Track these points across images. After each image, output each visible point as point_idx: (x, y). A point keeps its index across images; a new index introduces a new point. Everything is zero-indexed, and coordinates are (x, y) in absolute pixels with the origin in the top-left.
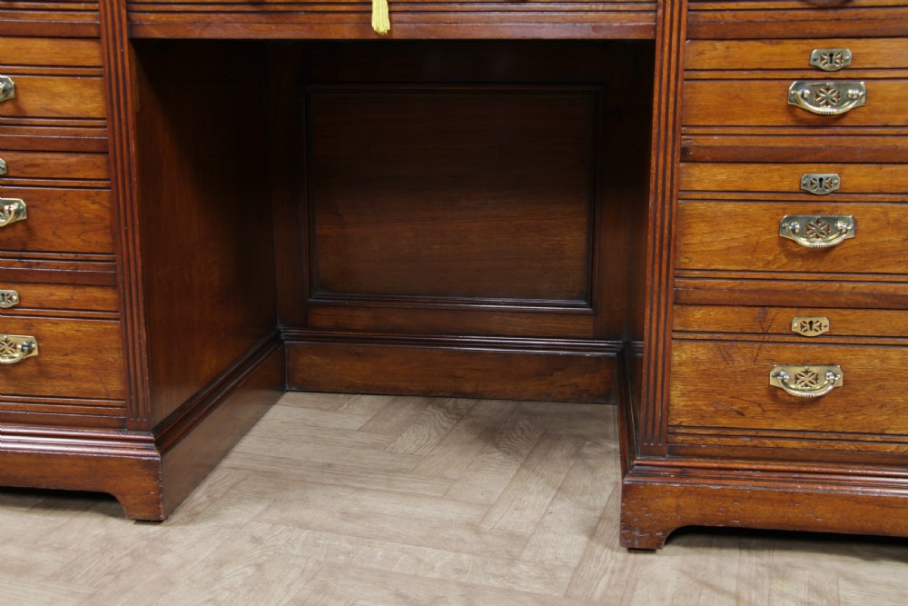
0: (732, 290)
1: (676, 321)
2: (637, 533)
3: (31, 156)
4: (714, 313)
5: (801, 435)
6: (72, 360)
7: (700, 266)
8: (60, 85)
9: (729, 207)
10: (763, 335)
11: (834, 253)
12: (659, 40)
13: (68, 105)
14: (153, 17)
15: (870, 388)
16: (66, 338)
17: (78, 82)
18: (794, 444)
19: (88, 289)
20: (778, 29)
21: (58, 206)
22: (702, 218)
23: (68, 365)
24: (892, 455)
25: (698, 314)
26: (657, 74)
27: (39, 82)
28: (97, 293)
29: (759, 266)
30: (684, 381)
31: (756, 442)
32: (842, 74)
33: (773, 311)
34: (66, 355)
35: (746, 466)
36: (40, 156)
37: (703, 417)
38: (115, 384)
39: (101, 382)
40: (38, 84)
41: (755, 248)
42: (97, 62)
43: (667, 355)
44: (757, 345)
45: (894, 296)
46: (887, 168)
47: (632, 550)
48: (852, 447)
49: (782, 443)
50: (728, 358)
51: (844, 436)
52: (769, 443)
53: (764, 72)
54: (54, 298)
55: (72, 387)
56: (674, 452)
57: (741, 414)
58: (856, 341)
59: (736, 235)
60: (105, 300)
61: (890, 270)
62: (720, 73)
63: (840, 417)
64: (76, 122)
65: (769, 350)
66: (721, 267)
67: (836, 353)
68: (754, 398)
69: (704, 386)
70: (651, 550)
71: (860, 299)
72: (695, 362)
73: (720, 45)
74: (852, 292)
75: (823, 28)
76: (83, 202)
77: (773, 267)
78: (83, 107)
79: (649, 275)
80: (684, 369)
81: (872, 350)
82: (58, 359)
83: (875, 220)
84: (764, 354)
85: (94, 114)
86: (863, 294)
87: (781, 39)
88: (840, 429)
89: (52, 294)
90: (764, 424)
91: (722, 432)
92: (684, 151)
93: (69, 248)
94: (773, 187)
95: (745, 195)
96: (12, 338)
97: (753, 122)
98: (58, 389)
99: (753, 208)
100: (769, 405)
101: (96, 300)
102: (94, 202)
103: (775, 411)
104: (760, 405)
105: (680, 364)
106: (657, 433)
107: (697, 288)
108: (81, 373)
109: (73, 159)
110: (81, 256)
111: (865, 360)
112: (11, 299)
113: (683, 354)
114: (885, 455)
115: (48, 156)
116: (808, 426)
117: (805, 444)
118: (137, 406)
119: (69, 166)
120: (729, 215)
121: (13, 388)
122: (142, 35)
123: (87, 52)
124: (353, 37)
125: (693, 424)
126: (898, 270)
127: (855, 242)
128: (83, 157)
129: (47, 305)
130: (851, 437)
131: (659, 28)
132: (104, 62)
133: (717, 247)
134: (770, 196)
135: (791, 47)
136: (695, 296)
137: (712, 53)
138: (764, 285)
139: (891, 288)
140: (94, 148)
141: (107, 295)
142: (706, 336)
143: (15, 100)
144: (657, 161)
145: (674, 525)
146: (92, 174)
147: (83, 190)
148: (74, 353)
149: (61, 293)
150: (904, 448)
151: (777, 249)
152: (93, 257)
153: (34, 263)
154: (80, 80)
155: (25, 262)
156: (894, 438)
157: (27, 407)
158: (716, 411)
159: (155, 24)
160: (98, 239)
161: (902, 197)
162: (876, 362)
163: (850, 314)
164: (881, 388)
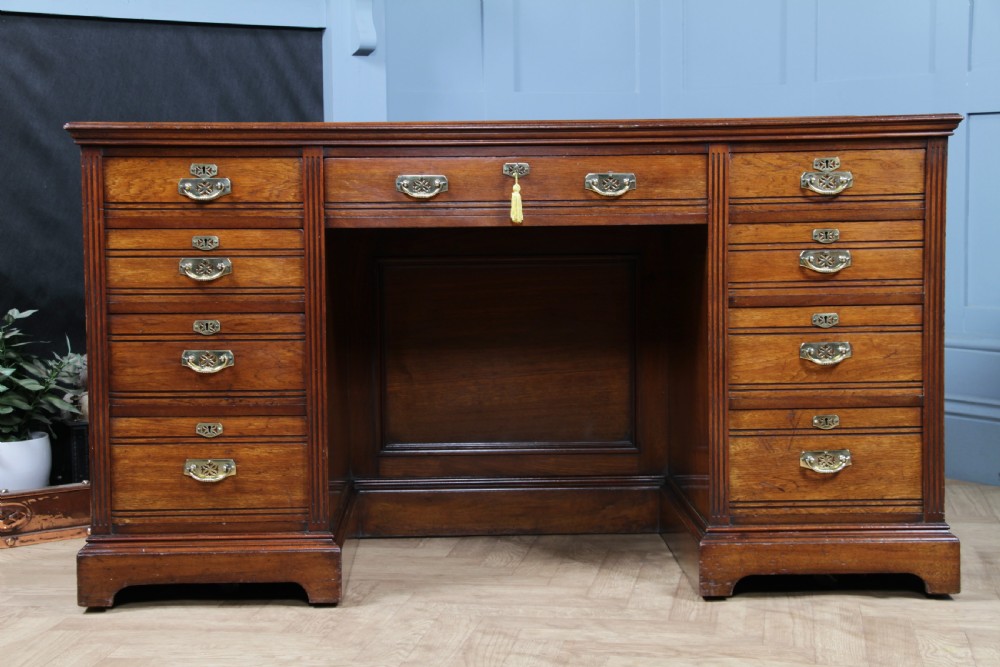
0: (769, 398)
1: (731, 422)
2: (712, 584)
3: (240, 317)
4: (758, 415)
5: (825, 503)
6: (264, 477)
7: (746, 381)
8: (268, 263)
9: (763, 338)
10: (792, 430)
11: (839, 368)
12: (710, 224)
13: (273, 278)
14: (344, 213)
15: (871, 465)
16: (259, 459)
17: (282, 261)
18: (821, 511)
19: (281, 419)
20: (790, 216)
21: (260, 354)
22: (746, 347)
23: (260, 481)
24: (890, 514)
25: (747, 417)
26: (710, 247)
27: (251, 262)
28: (287, 421)
29: (788, 380)
30: (738, 467)
31: (794, 511)
32: (834, 246)
33: (800, 412)
34: (260, 473)
35: (788, 528)
36: (248, 316)
37: (754, 494)
38: (298, 495)
39: (287, 494)
40: (250, 263)
41: (783, 367)
42: (298, 246)
43: (726, 448)
44: (790, 438)
45: (882, 397)
46: (869, 308)
47: (708, 598)
48: (862, 510)
49: (812, 510)
50: (769, 448)
51: (856, 503)
52: (803, 511)
53: (782, 244)
54: (253, 427)
55: (262, 498)
56: (735, 521)
57: (781, 490)
58: (858, 432)
59: (770, 358)
60: (294, 427)
61: (877, 380)
62: (753, 246)
63: (852, 488)
64: (279, 291)
65: (798, 441)
66: (761, 382)
67: (846, 441)
68: (790, 477)
69: (753, 470)
70: (723, 598)
71: (859, 400)
72: (747, 452)
73: (751, 227)
74: (853, 396)
75: (820, 215)
76: (281, 351)
77: (797, 380)
78: (285, 279)
79: (710, 389)
80: (739, 458)
81: (870, 438)
82: (253, 477)
83: (864, 344)
84: (795, 444)
85: (293, 284)
86: (860, 397)
87: (792, 222)
88: (852, 497)
90: (798, 497)
91: (769, 504)
92: (731, 300)
93: (267, 388)
94: (793, 324)
95: (775, 330)
96: (215, 462)
97: (777, 279)
98: (250, 502)
99: (781, 339)
100: (801, 482)
101: (287, 428)
102: (289, 351)
103: (806, 486)
104: (794, 482)
105: (736, 454)
106: (721, 507)
107: (745, 397)
108: (270, 488)
109: (275, 318)
110: (280, 393)
111: (865, 445)
112: (216, 430)
113: (737, 447)
114: (885, 514)
115: (254, 316)
116: (831, 496)
117: (829, 510)
118: (319, 511)
119: (271, 324)
120: (764, 344)
121: (211, 504)
122: (335, 226)
123: (292, 239)
125: (747, 499)
126: (883, 379)
127: (852, 361)
128: (282, 316)
129: (245, 433)
130: (861, 503)
131: (710, 217)
132: (305, 245)
133: (757, 367)
134: (792, 330)
135: (799, 228)
136: (744, 403)
137: (747, 233)
138: (792, 393)
139: (878, 392)
140: (293, 310)
141: (291, 424)
142: (753, 433)
143: (231, 275)
144: (713, 307)
145: (738, 576)
146: (289, 329)
147: (281, 342)
148: (265, 471)
149: (258, 423)
150: (898, 509)
151: (799, 368)
152: (287, 393)
153: (237, 400)
154: (284, 259)
155: (230, 400)
156: (891, 502)
157: (223, 519)
158: (764, 489)
159: (345, 218)
160: (291, 379)
161: (882, 327)
162: (874, 446)
163: (853, 412)
164: (879, 465)
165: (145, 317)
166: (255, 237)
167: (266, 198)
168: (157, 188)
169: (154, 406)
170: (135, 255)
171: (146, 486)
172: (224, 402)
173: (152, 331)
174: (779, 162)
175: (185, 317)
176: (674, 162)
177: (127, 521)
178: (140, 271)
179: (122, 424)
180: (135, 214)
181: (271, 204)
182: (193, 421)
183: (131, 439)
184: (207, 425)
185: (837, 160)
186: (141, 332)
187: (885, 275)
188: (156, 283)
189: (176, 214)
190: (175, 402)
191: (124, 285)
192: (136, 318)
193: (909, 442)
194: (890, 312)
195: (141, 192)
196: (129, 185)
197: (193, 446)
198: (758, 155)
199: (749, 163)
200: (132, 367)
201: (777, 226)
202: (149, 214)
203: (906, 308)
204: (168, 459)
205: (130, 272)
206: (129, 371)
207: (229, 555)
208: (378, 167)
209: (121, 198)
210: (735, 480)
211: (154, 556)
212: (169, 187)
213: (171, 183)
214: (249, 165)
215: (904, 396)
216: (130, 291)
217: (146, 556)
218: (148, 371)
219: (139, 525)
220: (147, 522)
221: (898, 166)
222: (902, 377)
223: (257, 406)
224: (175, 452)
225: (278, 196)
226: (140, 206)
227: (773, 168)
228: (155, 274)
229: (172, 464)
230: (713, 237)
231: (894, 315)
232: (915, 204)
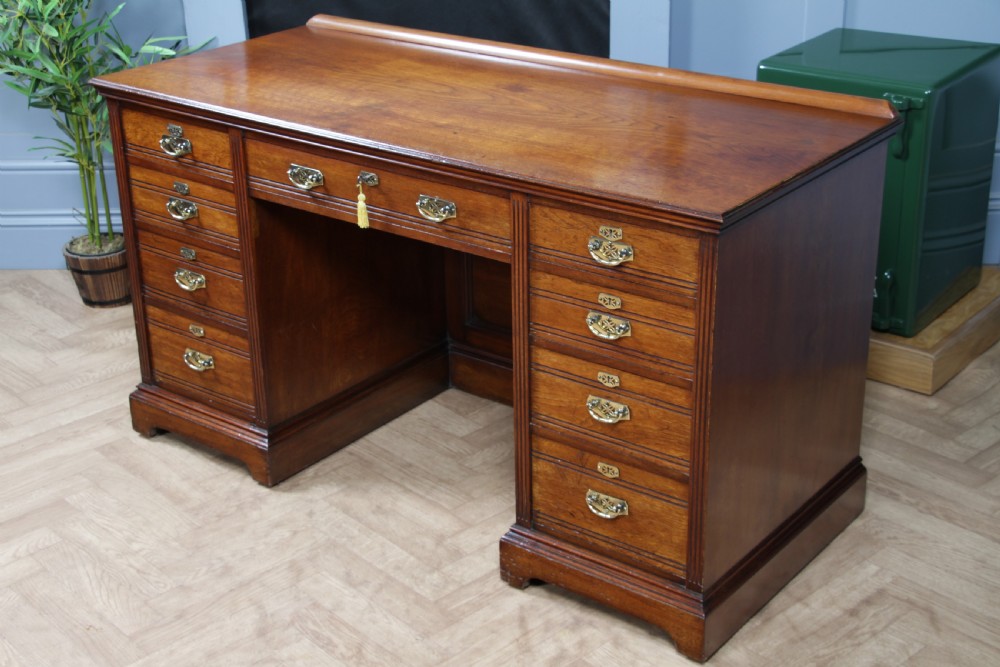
0: (564, 434)
1: (534, 444)
3: (207, 252)
4: (554, 446)
5: (606, 540)
6: (230, 376)
7: (546, 413)
8: (218, 213)
9: (559, 380)
10: (582, 468)
11: (619, 427)
12: (512, 265)
13: (222, 226)
14: (259, 186)
15: (645, 521)
16: (227, 361)
17: (225, 214)
18: (603, 544)
19: (235, 336)
20: (579, 275)
21: (221, 284)
22: (545, 383)
23: (228, 378)
24: (659, 569)
25: (546, 444)
26: (513, 286)
28: (240, 340)
29: (578, 423)
30: (540, 484)
31: (582, 536)
32: (618, 312)
33: (587, 454)
34: (227, 372)
35: (572, 550)
36: (210, 253)
37: (551, 510)
38: (250, 396)
39: (244, 393)
40: (209, 211)
41: (574, 411)
42: (233, 204)
44: (579, 473)
45: (656, 465)
46: (647, 381)
48: (636, 556)
49: (597, 542)
50: (563, 476)
51: (632, 549)
52: (589, 539)
53: (574, 299)
54: (220, 336)
55: (231, 392)
56: (536, 527)
57: (572, 515)
58: (635, 488)
59: (564, 399)
60: (243, 345)
61: (652, 448)
62: (549, 294)
63: (628, 535)
64: (226, 237)
65: (586, 479)
66: (557, 417)
67: (625, 493)
68: (579, 508)
69: (551, 491)
71: (635, 461)
72: (546, 474)
73: (548, 276)
74: (630, 456)
75: (605, 281)
76: (232, 285)
77: (586, 426)
78: (228, 229)
80: (540, 477)
81: (644, 497)
82: (223, 373)
83: (642, 412)
84: (583, 480)
85: (233, 234)
86: (637, 459)
87: (583, 280)
88: (629, 543)
89: (218, 334)
90: (586, 526)
91: (562, 523)
92: (531, 337)
93: (226, 310)
94: (583, 375)
95: (566, 375)
96: (202, 355)
97: (569, 330)
98: (224, 391)
99: (573, 385)
100: (588, 514)
102: (236, 286)
104: (582, 512)
105: (539, 473)
107: (544, 427)
108: (234, 385)
109: (225, 258)
110: (234, 317)
111: (641, 502)
112: (200, 332)
113: (540, 467)
114: (655, 568)
115: (214, 254)
116: (612, 535)
117: (610, 546)
118: (261, 413)
119: (224, 262)
120: (559, 385)
122: (253, 196)
123: (229, 198)
125: (547, 513)
126: (657, 449)
127: (630, 424)
128: (230, 258)
129: (217, 340)
130: (636, 550)
131: (512, 257)
132: (236, 205)
133: (554, 404)
134: (581, 380)
135: (587, 287)
136: (543, 431)
137: (545, 281)
138: (582, 436)
139: (652, 459)
140: (234, 254)
141: (242, 342)
142: (551, 459)
143: (198, 218)
144: (515, 341)
146: (234, 269)
147: (231, 278)
148: (231, 372)
149: (223, 335)
150: (667, 568)
151: (587, 415)
152: (238, 318)
153: (210, 313)
154: (227, 213)
155: (207, 313)
156: (660, 559)
157: (211, 397)
158: (559, 509)
159: (260, 191)
160: (239, 308)
161: (657, 401)
162: (648, 505)
163: (630, 469)
164: (651, 523)
165: (155, 236)
166: (209, 191)
167: (212, 161)
168: (151, 138)
169: (167, 303)
170: (145, 186)
171: (168, 358)
172: (203, 313)
174: (571, 221)
175: (176, 242)
176: (485, 200)
177: (161, 379)
178: (149, 201)
179: (151, 310)
180: (141, 155)
181: (215, 169)
182: (188, 321)
183: (156, 322)
184: (195, 327)
185: (620, 231)
186: (154, 245)
187: (660, 353)
188: (158, 212)
190: (175, 303)
191: (142, 207)
192: (150, 235)
193: (677, 513)
194: (664, 390)
195: (143, 140)
196: (136, 132)
197: (190, 340)
198: (552, 210)
199: (546, 215)
200: (152, 271)
201: (570, 281)
202: (148, 157)
203: (678, 391)
205: (144, 199)
206: (151, 273)
208: (277, 154)
209: (133, 141)
210: (537, 494)
211: (167, 412)
212: (158, 139)
214: (199, 133)
215: (674, 470)
216: (145, 213)
218: (161, 276)
219: (167, 384)
220: (171, 383)
221: (675, 251)
222: (673, 453)
223: (221, 322)
224: (180, 340)
225: (219, 162)
226: (144, 150)
227: (565, 225)
228: (156, 205)
229: (179, 348)
230: (516, 278)
231: (668, 393)
232: (691, 292)
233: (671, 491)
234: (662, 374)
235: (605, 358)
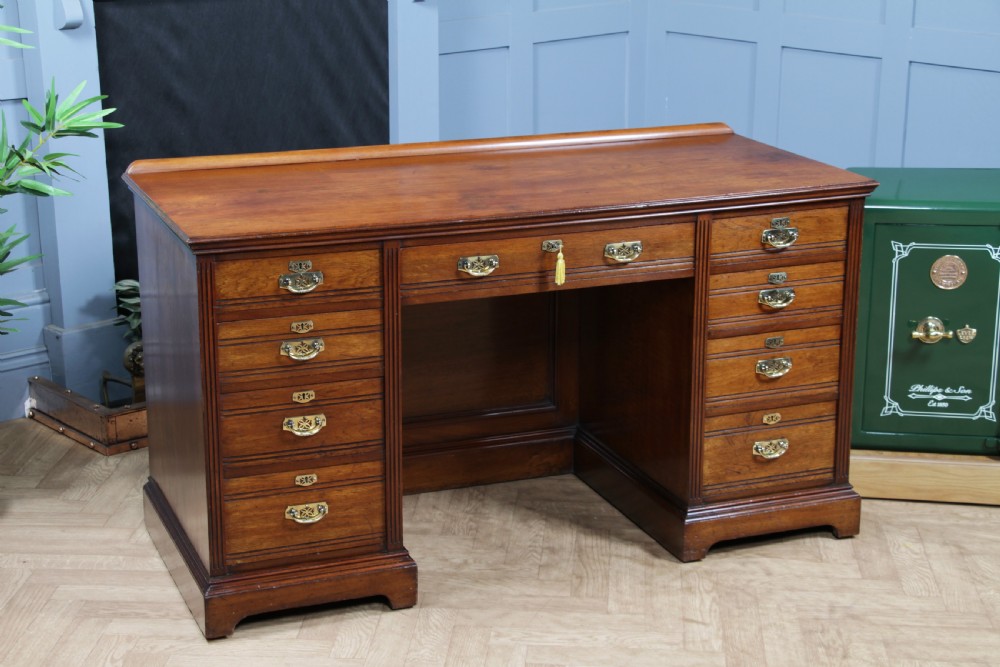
0: (733, 405)
1: (706, 426)
2: (692, 552)
3: (331, 385)
4: (725, 419)
5: (769, 479)
6: (350, 512)
7: (717, 394)
8: (354, 339)
9: (731, 360)
10: (748, 425)
12: (696, 277)
13: (358, 351)
14: (416, 292)
15: (801, 447)
16: (347, 498)
17: (364, 337)
18: (765, 485)
19: (364, 464)
20: (753, 265)
21: (348, 414)
22: (718, 368)
23: (347, 516)
24: (813, 482)
25: (716, 421)
26: (696, 295)
27: (340, 339)
28: (369, 465)
29: (746, 390)
30: (710, 460)
31: (746, 487)
32: (783, 285)
33: (753, 413)
34: (347, 509)
36: (336, 384)
37: (719, 478)
38: (378, 523)
39: (369, 523)
40: (339, 340)
41: (742, 381)
42: (378, 322)
43: (702, 446)
44: (746, 433)
45: (811, 396)
46: (805, 331)
48: (793, 481)
49: (760, 485)
50: (731, 443)
51: (790, 476)
52: (753, 487)
53: (747, 287)
54: (341, 473)
55: (349, 529)
56: (706, 501)
57: (739, 473)
58: (793, 423)
59: (735, 374)
60: (374, 469)
61: (808, 383)
62: (726, 290)
63: (787, 466)
64: (363, 361)
65: (752, 435)
66: (727, 393)
67: (784, 431)
68: (745, 463)
69: (720, 461)
70: (698, 560)
71: (795, 400)
72: (715, 448)
73: (725, 276)
74: (791, 397)
75: (774, 263)
76: (364, 409)
77: (753, 390)
78: (368, 351)
79: (692, 404)
80: (709, 453)
81: (801, 427)
82: (341, 513)
83: (800, 358)
84: (750, 437)
85: (374, 354)
86: (796, 397)
87: (754, 269)
88: (787, 472)
89: (339, 472)
90: (750, 476)
91: (730, 484)
92: (709, 333)
93: (353, 440)
94: (752, 347)
95: (738, 353)
96: (311, 506)
97: (742, 314)
98: (339, 534)
99: (742, 359)
100: (753, 465)
101: (369, 471)
102: (371, 409)
103: (756, 468)
104: (748, 466)
105: (708, 451)
106: (697, 491)
107: (715, 407)
108: (355, 520)
109: (358, 383)
110: (364, 444)
111: (797, 432)
112: (312, 480)
113: (710, 444)
114: (809, 482)
115: (342, 383)
116: (772, 473)
117: (771, 484)
119: (356, 388)
120: (732, 364)
121: (308, 539)
122: (410, 303)
123: (373, 318)
124: (534, 291)
125: (715, 483)
126: (813, 382)
128: (365, 381)
129: (335, 479)
130: (793, 475)
131: (697, 270)
132: (385, 321)
133: (725, 383)
134: (751, 352)
135: (759, 273)
136: (715, 411)
137: (722, 280)
138: (749, 400)
139: (809, 392)
141: (374, 467)
142: (720, 433)
144: (696, 341)
145: (711, 543)
146: (371, 391)
147: (364, 403)
148: (351, 508)
149: (344, 470)
150: (818, 477)
151: (755, 380)
152: (370, 444)
153: (328, 453)
154: (368, 334)
155: (323, 454)
156: (813, 472)
157: (318, 550)
158: (727, 474)
159: (417, 297)
160: (375, 432)
161: (812, 344)
162: (803, 433)
163: (790, 409)
164: (806, 446)
165: (251, 394)
166: (343, 318)
167: (353, 285)
168: (261, 284)
169: (261, 466)
170: (241, 344)
171: (253, 532)
172: (318, 456)
173: (258, 405)
174: (747, 224)
175: (284, 390)
176: (671, 230)
177: (239, 562)
178: (246, 356)
179: (235, 483)
180: (242, 308)
181: (355, 291)
182: (292, 474)
183: (240, 495)
184: (304, 477)
186: (247, 406)
187: (817, 304)
188: (261, 365)
189: (277, 305)
190: (277, 461)
191: (234, 368)
192: (243, 395)
193: (826, 427)
194: (819, 332)
195: (247, 289)
196: (237, 284)
197: (293, 495)
198: (733, 219)
199: (724, 226)
200: (241, 436)
201: (743, 273)
202: (254, 307)
203: (830, 328)
204: (271, 507)
205: (238, 357)
206: (238, 439)
207: (329, 580)
208: (444, 254)
209: (230, 295)
210: (707, 470)
211: (268, 590)
212: (271, 283)
213: (273, 279)
214: (338, 258)
215: (826, 393)
216: (238, 373)
217: (261, 591)
218: (255, 438)
219: (249, 564)
220: (255, 560)
221: (829, 221)
222: (825, 380)
223: (345, 455)
224: (278, 501)
225: (362, 283)
226: (247, 301)
227: (742, 228)
228: (261, 358)
229: (275, 511)
230: (698, 286)
231: (821, 334)
232: (840, 248)
233: (823, 412)
234: (818, 319)
235: (772, 326)
